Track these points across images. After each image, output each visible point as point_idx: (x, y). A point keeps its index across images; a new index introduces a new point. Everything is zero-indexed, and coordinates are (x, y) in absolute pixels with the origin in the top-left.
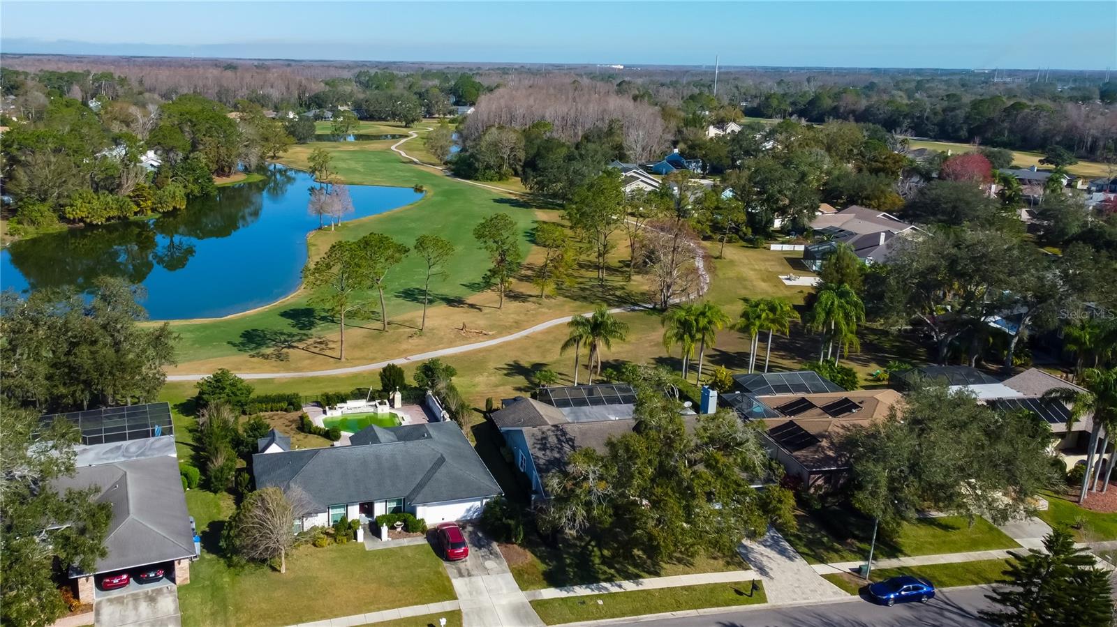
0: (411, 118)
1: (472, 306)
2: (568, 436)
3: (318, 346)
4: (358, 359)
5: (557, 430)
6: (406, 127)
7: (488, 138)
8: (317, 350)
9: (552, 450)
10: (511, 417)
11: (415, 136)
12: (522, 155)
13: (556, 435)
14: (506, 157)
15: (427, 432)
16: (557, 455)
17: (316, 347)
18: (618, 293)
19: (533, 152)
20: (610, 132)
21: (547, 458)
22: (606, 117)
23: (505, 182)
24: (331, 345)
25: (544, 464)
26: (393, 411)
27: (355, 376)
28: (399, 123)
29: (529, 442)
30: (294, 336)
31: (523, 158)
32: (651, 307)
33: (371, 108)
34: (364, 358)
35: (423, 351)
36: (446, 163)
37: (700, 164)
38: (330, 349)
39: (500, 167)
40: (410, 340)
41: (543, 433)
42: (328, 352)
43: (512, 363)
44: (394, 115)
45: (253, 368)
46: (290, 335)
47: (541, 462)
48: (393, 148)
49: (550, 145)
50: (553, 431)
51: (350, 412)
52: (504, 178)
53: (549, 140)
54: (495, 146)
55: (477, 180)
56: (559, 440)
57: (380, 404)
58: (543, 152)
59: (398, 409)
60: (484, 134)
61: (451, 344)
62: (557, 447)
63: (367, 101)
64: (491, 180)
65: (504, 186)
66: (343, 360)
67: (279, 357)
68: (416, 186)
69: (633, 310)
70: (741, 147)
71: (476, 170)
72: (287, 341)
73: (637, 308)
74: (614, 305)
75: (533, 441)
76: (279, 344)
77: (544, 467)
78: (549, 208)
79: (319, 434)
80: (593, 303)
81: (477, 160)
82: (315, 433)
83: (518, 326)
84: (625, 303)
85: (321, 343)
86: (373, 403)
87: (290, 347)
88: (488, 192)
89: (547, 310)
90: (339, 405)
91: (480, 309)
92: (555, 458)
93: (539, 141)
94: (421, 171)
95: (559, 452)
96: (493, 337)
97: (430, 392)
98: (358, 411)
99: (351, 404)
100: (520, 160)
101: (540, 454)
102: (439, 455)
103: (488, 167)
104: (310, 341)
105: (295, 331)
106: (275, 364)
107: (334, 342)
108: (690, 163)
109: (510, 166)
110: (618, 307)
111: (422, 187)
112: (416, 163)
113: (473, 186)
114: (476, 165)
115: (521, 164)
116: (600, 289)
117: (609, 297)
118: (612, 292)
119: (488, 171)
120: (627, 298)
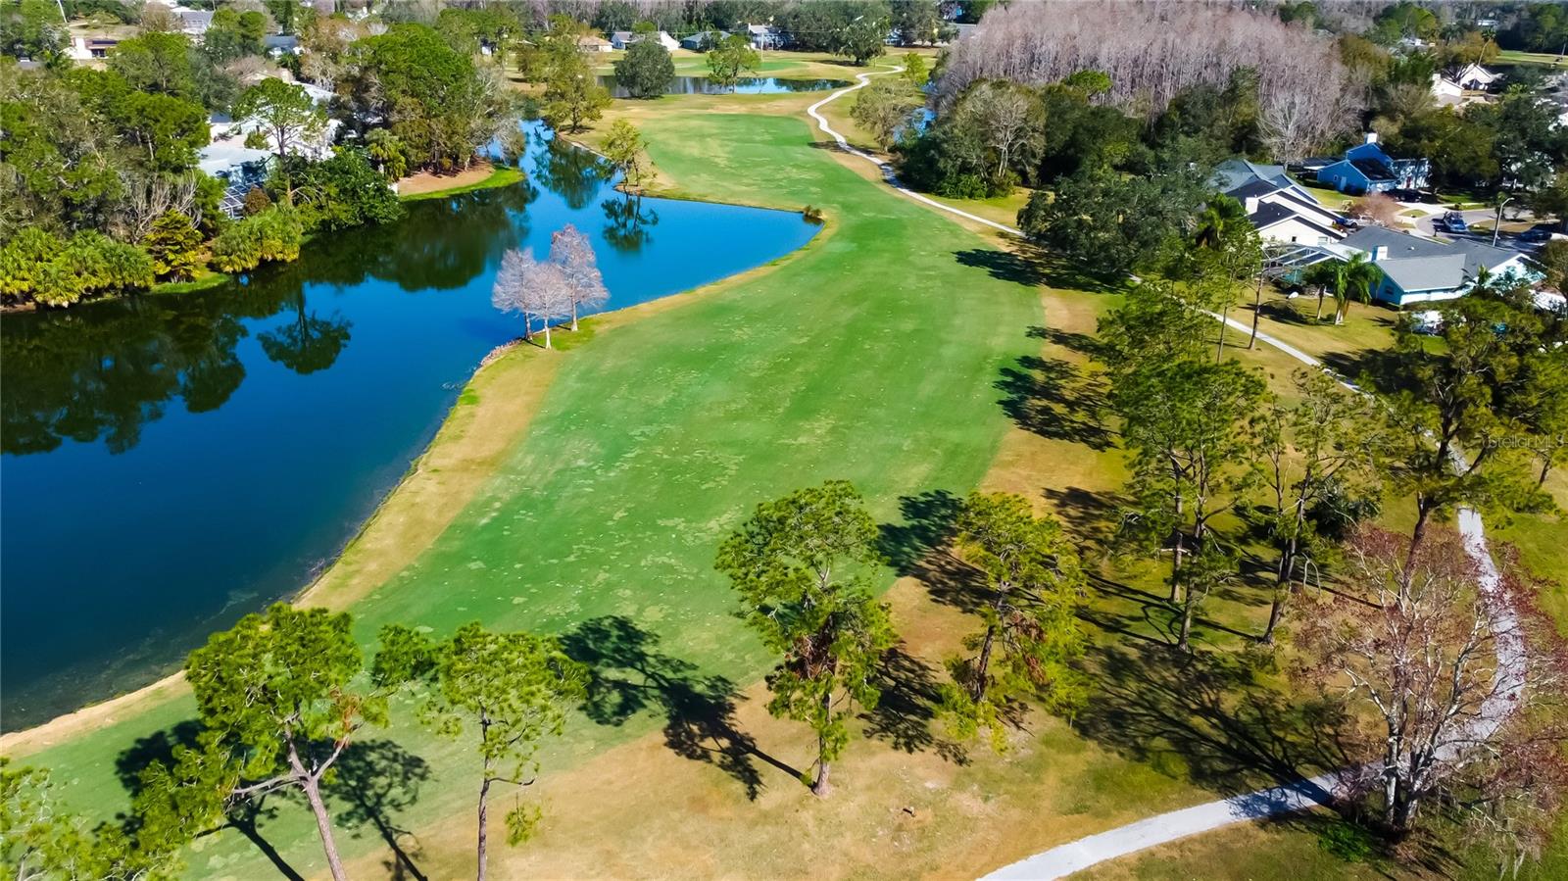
0: (864, 50)
7: (971, 106)
12: (1038, 144)
14: (1005, 148)
18: (1231, 701)
19: (1061, 138)
20: (1232, 95)
22: (1225, 61)
23: (1000, 199)
28: (844, 58)
31: (1040, 152)
32: (1341, 794)
33: (803, 30)
36: (893, 150)
37: (1426, 168)
39: (992, 167)
44: (835, 44)
48: (811, 110)
49: (1100, 123)
52: (998, 191)
53: (1097, 114)
54: (984, 124)
55: (940, 193)
58: (1084, 137)
60: (964, 98)
63: (796, 16)
64: (971, 196)
68: (808, 209)
69: (1281, 816)
70: (1523, 132)
71: (941, 175)
73: (1295, 800)
78: (1078, 286)
80: (1144, 757)
81: (943, 153)
84: (1252, 762)
91: (753, 780)
93: (1077, 114)
94: (837, 169)
100: (1034, 155)
103: (966, 169)
108: (1401, 166)
109: (1013, 164)
111: (818, 212)
112: (834, 146)
113: (927, 212)
114: (942, 164)
115: (1037, 162)
116: (1171, 675)
117: (1197, 721)
118: (1208, 696)
119: (963, 177)
120: (1260, 733)
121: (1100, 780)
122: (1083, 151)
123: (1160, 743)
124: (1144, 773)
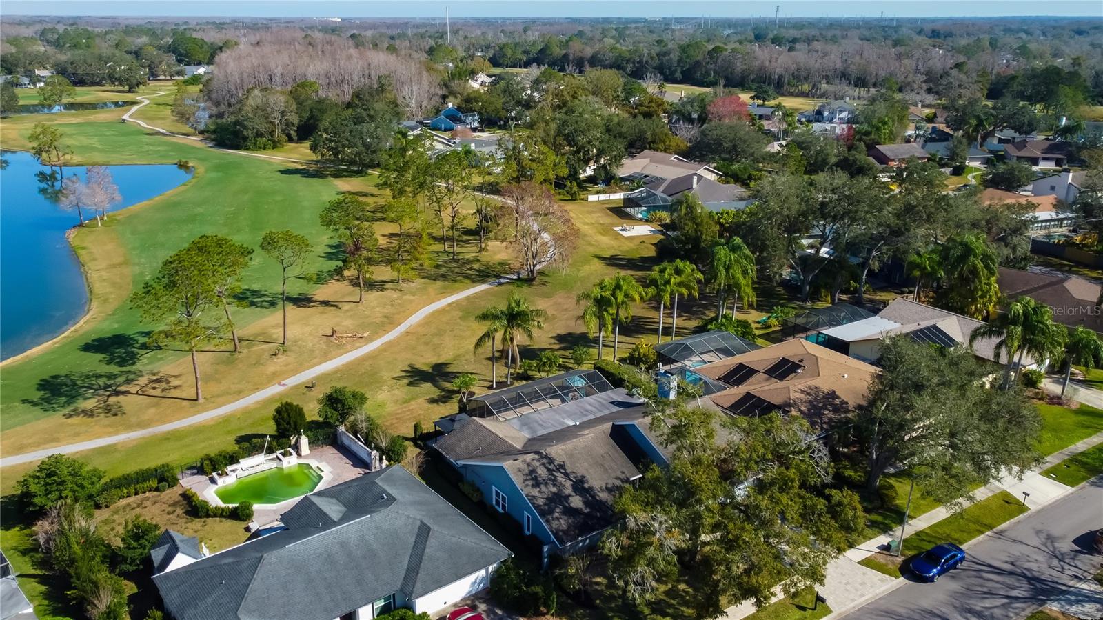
0: (135, 82)
1: (325, 303)
2: (556, 463)
3: (157, 385)
4: (218, 396)
5: (542, 458)
6: (129, 91)
7: (251, 102)
8: (158, 392)
9: (546, 484)
10: (463, 444)
11: (147, 102)
12: (294, 119)
13: (543, 464)
14: (277, 122)
15: (385, 491)
16: (554, 490)
17: (154, 388)
18: (476, 266)
19: (306, 115)
20: (382, 89)
21: (545, 496)
22: (373, 74)
23: (282, 150)
24: (175, 382)
25: (545, 504)
26: (302, 461)
27: (226, 420)
28: (121, 88)
29: (518, 481)
30: (116, 377)
31: (296, 122)
32: (515, 277)
33: (80, 72)
34: (226, 393)
35: (296, 371)
36: (202, 133)
37: (476, 117)
38: (175, 387)
39: (272, 133)
40: (275, 359)
41: (529, 465)
42: (174, 393)
43: (409, 369)
44: (112, 78)
45: (77, 434)
46: (109, 376)
47: (541, 502)
48: (126, 117)
49: (321, 106)
50: (538, 460)
51: (247, 473)
52: (278, 145)
53: (321, 101)
54: (263, 111)
55: (247, 149)
56: (549, 470)
57: (284, 455)
58: (316, 113)
59: (307, 457)
60: (247, 98)
61: (326, 357)
62: (550, 479)
63: (72, 63)
64: (264, 149)
65: (281, 154)
66: (201, 400)
67: (108, 410)
68: (180, 161)
69: (500, 284)
71: (245, 139)
72: (110, 386)
73: (502, 281)
74: (479, 281)
75: (521, 478)
76: (101, 392)
77: (546, 507)
78: (346, 177)
79: (221, 516)
80: (455, 281)
81: (245, 127)
82: (215, 516)
83: (389, 322)
84: (488, 277)
85: (158, 381)
86: (273, 456)
87: (117, 393)
88: (269, 163)
89: (412, 297)
90: (230, 468)
91: (336, 306)
92: (554, 493)
93: (309, 102)
94: (176, 144)
95: (554, 485)
96: (370, 340)
97: (342, 428)
98: (257, 469)
99: (245, 463)
100: (293, 124)
101: (535, 492)
102: (418, 523)
103: (259, 135)
104: (143, 381)
105: (114, 369)
106: (106, 421)
107: (176, 377)
108: (466, 117)
109: (283, 131)
110: (483, 282)
111: (187, 162)
112: (164, 134)
113: (247, 157)
114: (245, 133)
115: (295, 128)
116: (455, 264)
117: (468, 272)
118: (468, 266)
119: (259, 139)
120: (487, 271)
121: (445, 288)
122: (318, 120)
123: (458, 278)
124: (457, 285)
